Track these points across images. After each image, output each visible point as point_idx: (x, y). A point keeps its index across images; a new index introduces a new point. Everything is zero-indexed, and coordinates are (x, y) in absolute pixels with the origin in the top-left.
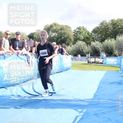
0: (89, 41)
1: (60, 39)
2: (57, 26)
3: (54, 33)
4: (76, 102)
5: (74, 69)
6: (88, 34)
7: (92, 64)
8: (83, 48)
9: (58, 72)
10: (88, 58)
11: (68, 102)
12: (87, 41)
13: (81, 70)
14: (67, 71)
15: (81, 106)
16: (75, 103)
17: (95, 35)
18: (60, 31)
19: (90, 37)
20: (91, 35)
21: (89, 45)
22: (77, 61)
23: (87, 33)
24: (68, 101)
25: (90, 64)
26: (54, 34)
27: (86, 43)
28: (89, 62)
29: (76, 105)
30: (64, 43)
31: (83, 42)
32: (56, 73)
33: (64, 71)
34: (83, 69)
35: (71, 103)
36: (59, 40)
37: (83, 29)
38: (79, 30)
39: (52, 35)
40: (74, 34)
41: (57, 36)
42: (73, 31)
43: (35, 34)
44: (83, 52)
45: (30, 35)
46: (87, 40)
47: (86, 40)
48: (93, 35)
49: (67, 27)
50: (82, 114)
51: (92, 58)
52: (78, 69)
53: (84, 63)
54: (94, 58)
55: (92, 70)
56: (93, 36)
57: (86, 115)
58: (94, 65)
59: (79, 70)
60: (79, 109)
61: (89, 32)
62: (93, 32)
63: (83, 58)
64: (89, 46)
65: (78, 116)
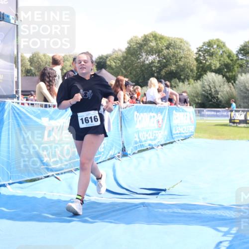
0: (231, 74)
1: (167, 69)
2: (160, 40)
3: (153, 55)
4: (214, 211)
5: (199, 137)
6: (229, 56)
7: (239, 126)
8: (217, 88)
9: (165, 144)
10: (232, 111)
11: (194, 211)
12: (226, 72)
13: (217, 139)
14: (184, 141)
15: (225, 219)
16: (213, 213)
17: (245, 59)
18: (165, 52)
19: (235, 65)
20: (235, 58)
21: (232, 81)
22: (205, 118)
23: (228, 54)
24: (195, 209)
25: (237, 126)
26: (151, 58)
27: (225, 78)
28: (233, 121)
29: (214, 217)
30: (175, 78)
31: (217, 75)
32: (162, 145)
33: (179, 140)
34: (220, 136)
35: (202, 212)
36: (164, 70)
37: (217, 46)
38: (209, 48)
39: (147, 59)
40: (197, 58)
41: (159, 61)
42: (196, 51)
43: (110, 58)
44: (217, 97)
45: (98, 60)
46: (228, 71)
47: (225, 70)
48: (241, 59)
49: (181, 42)
50: (230, 239)
51: (238, 111)
52: (210, 138)
53: (223, 124)
54: (243, 111)
55: (241, 138)
56: (239, 62)
57: (240, 240)
58: (244, 127)
59: (212, 139)
60: (223, 226)
61: (232, 52)
62: (241, 53)
63: (219, 111)
64: (232, 84)
65: (221, 242)
